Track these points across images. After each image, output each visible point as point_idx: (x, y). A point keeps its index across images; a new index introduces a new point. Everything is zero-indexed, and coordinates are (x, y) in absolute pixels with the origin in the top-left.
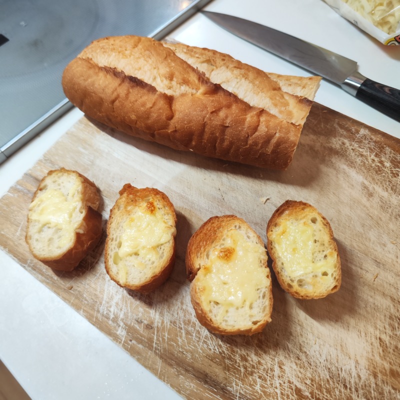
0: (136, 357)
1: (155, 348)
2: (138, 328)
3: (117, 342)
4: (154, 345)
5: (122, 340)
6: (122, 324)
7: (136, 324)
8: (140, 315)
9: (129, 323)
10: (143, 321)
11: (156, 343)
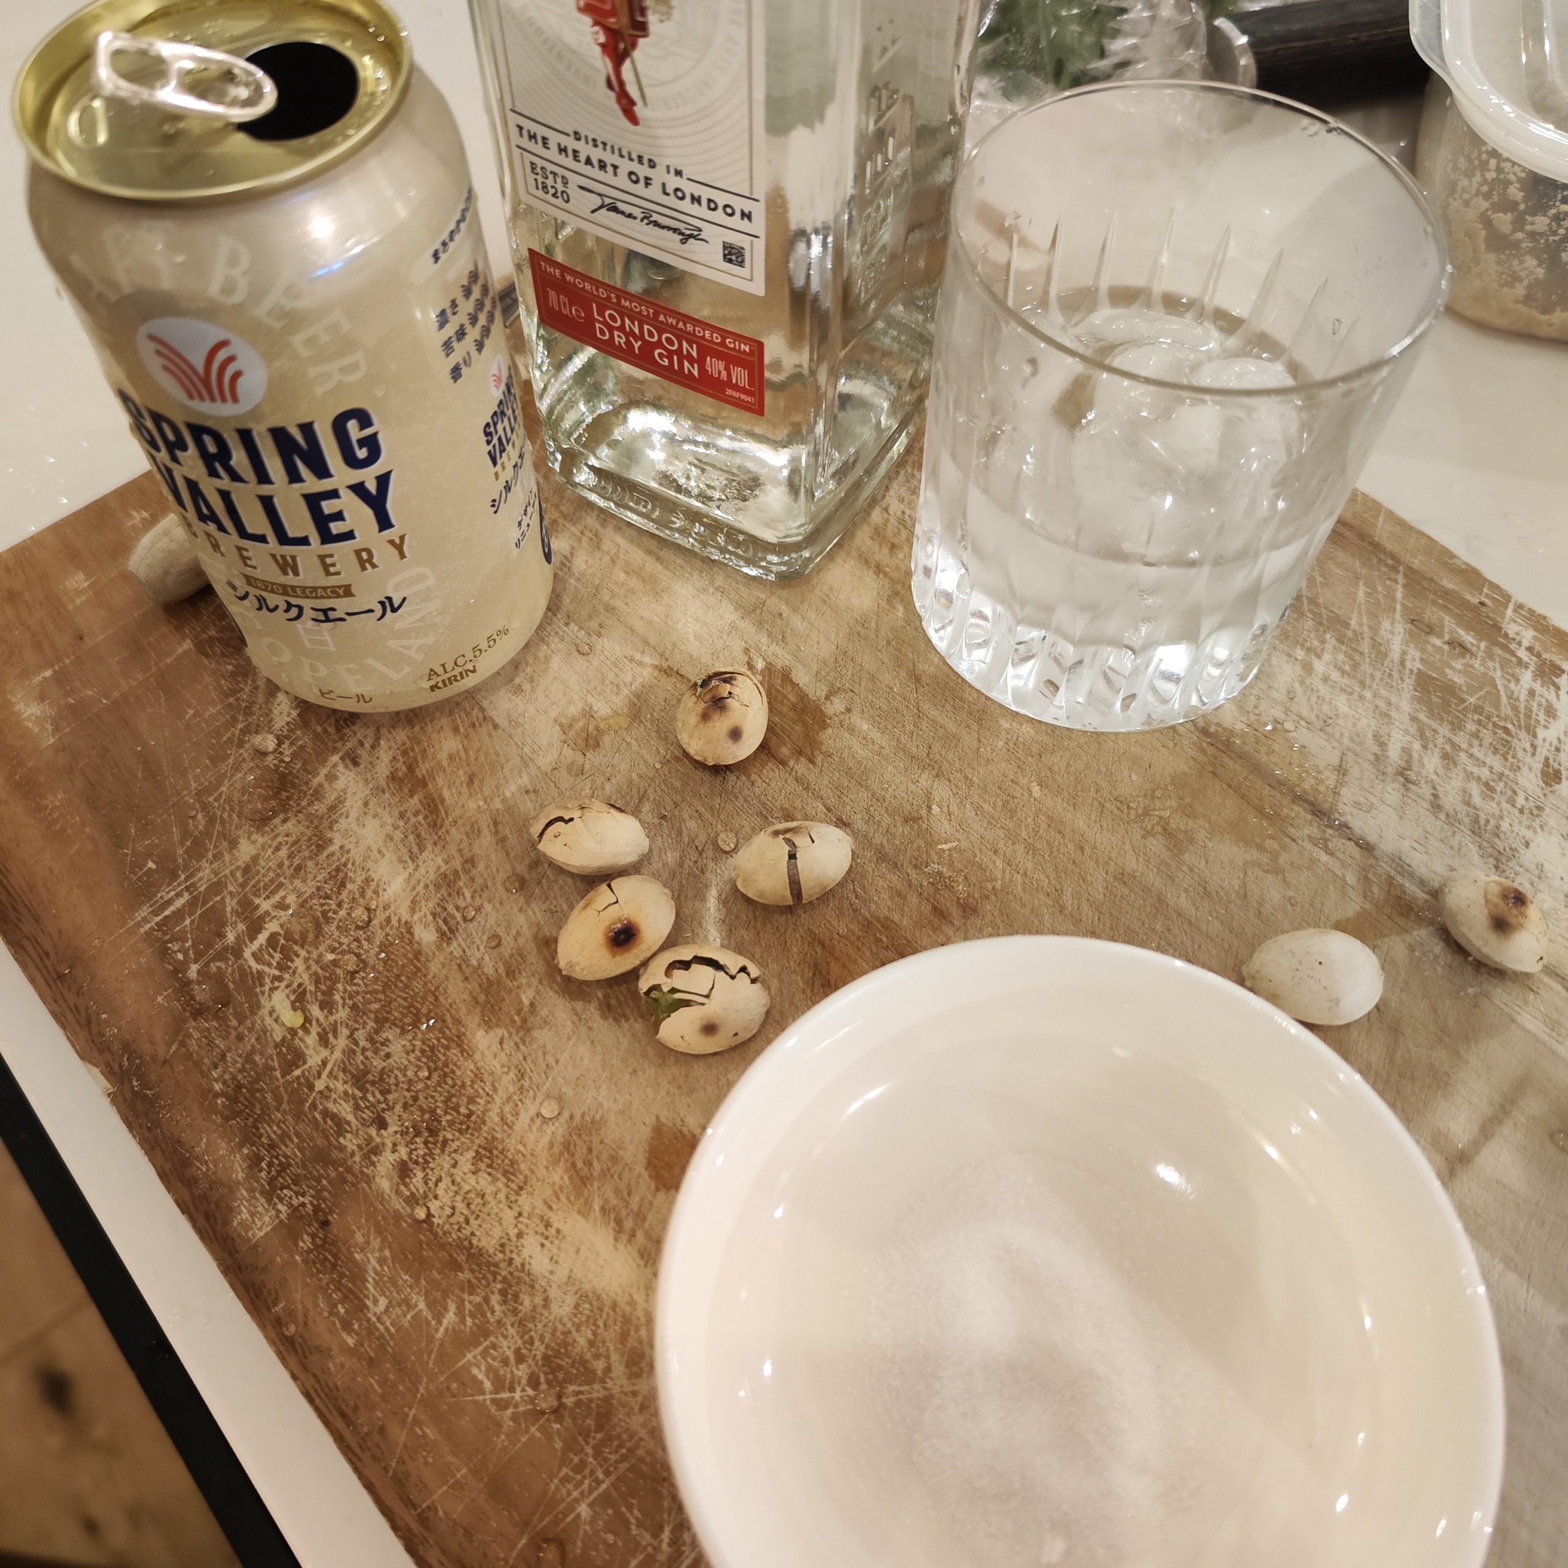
0: (1458, 563)
1: (1398, 572)
2: (1461, 632)
3: (1531, 612)
4: (1401, 578)
5: (1515, 611)
6: (1522, 653)
7: (1472, 644)
8: (1458, 665)
9: (1498, 651)
10: (1446, 647)
11: (1397, 582)
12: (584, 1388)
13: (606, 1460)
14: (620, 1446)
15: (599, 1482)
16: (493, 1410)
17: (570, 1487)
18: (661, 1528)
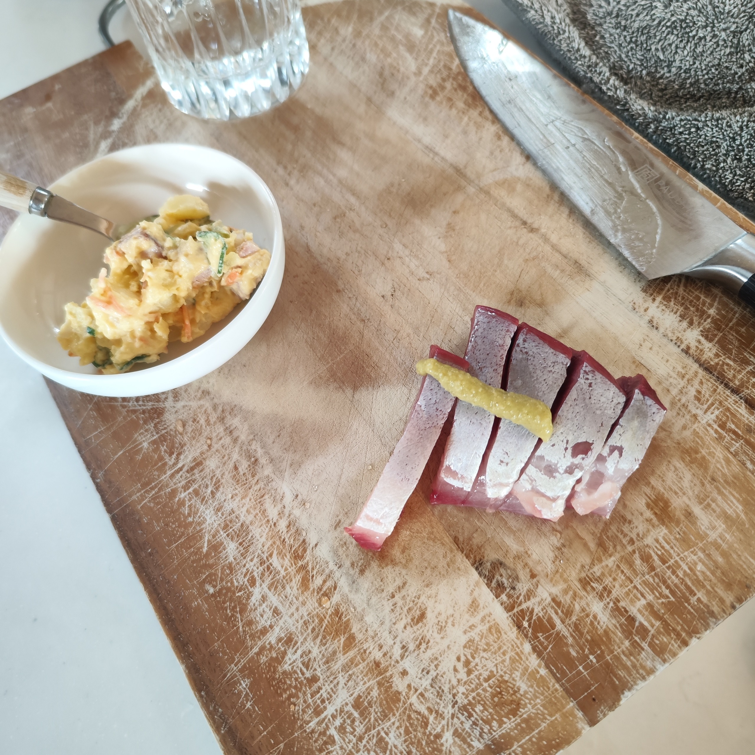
12: (156, 404)
13: (158, 429)
14: (165, 424)
15: (153, 436)
16: (120, 408)
17: (142, 436)
18: (173, 453)
